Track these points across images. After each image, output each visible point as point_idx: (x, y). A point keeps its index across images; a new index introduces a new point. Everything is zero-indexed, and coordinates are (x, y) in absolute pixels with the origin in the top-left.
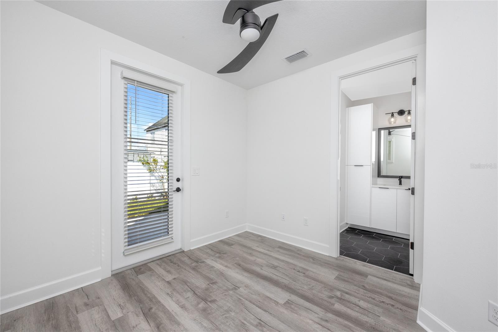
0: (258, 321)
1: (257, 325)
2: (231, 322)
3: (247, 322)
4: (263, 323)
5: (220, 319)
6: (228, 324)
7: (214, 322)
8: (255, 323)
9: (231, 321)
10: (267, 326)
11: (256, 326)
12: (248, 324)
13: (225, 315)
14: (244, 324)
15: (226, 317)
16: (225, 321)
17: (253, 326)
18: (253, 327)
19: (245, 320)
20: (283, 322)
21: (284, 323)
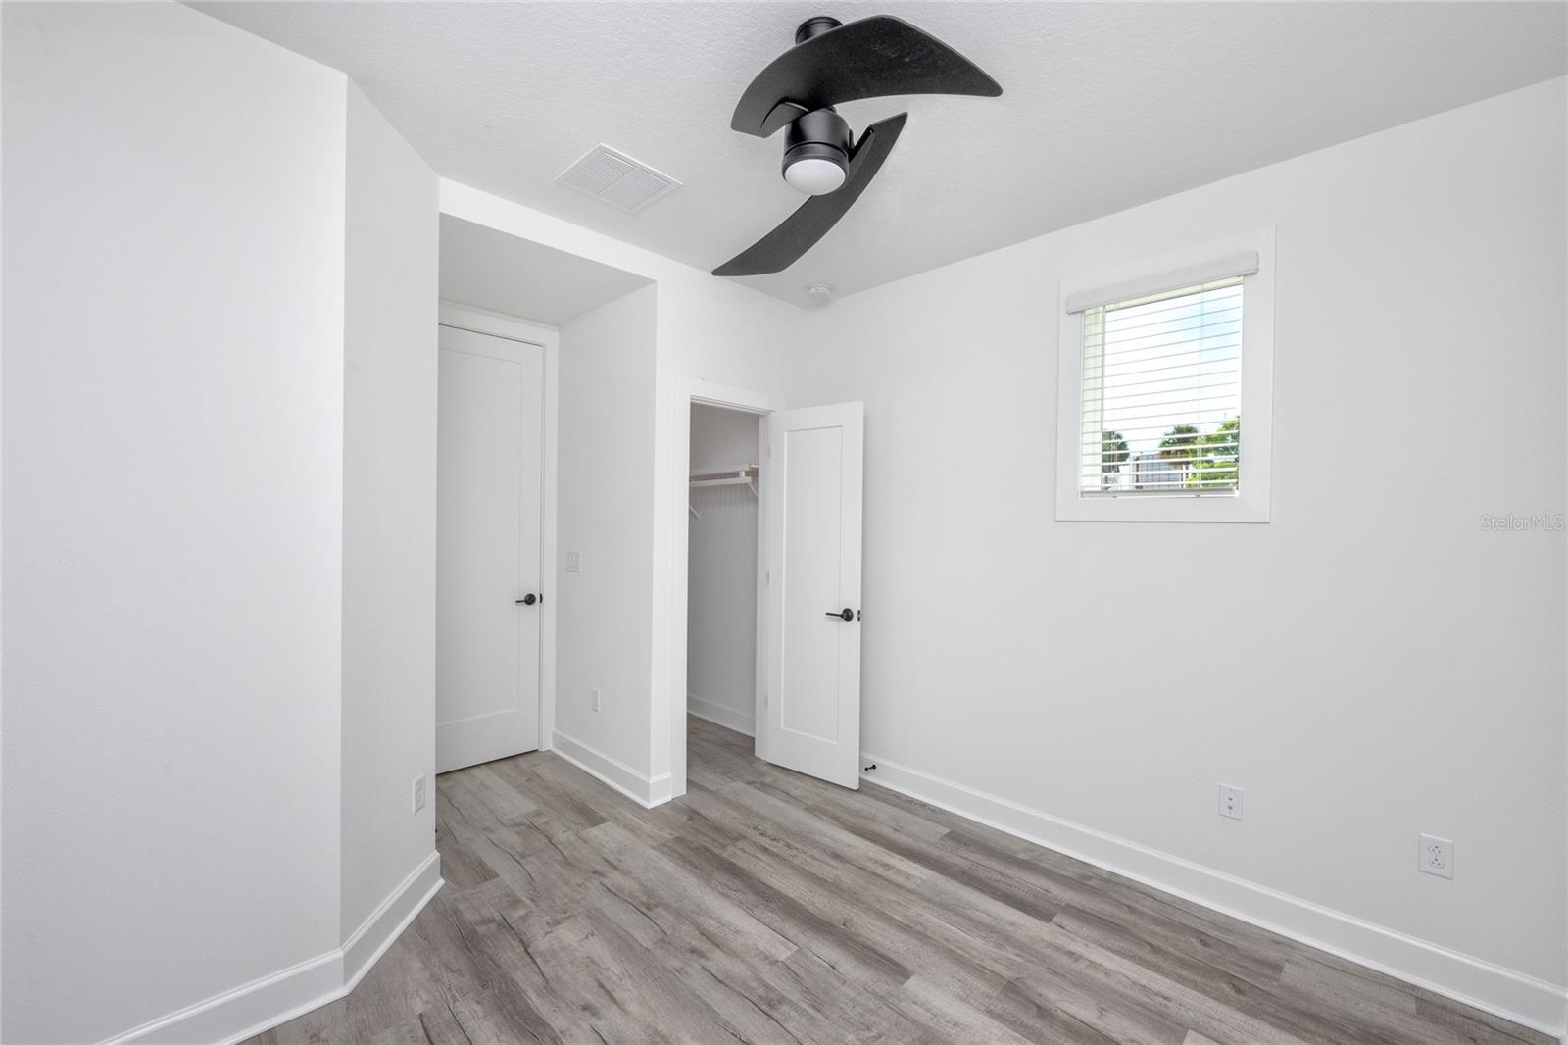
0: (775, 1014)
1: (780, 1002)
2: (851, 1014)
3: (807, 1012)
4: (764, 1007)
5: (884, 1025)
6: (858, 1009)
7: (896, 1015)
8: (785, 1008)
9: (851, 1017)
10: (754, 999)
11: (782, 1000)
12: (804, 1006)
13: (872, 1034)
14: (814, 1007)
15: (869, 1029)
16: (867, 1015)
17: (790, 1001)
18: (790, 998)
19: (813, 1017)
20: (708, 1007)
21: (707, 1005)
